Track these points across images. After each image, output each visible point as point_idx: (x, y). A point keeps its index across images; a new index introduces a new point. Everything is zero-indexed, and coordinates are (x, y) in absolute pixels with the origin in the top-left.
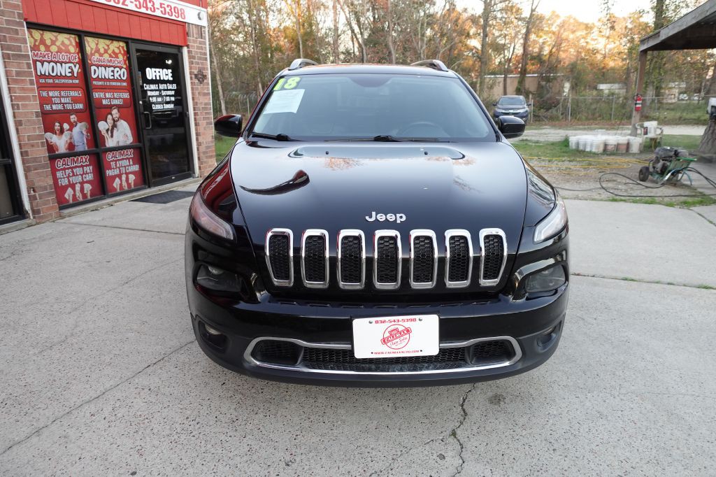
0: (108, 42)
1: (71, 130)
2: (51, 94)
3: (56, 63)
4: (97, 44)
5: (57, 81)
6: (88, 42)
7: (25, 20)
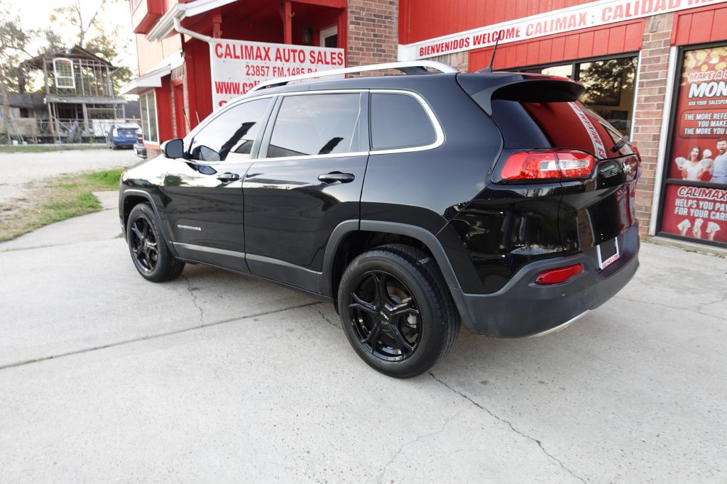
1: (713, 157)
2: (698, 117)
3: (718, 82)
5: (712, 102)
7: (672, 45)
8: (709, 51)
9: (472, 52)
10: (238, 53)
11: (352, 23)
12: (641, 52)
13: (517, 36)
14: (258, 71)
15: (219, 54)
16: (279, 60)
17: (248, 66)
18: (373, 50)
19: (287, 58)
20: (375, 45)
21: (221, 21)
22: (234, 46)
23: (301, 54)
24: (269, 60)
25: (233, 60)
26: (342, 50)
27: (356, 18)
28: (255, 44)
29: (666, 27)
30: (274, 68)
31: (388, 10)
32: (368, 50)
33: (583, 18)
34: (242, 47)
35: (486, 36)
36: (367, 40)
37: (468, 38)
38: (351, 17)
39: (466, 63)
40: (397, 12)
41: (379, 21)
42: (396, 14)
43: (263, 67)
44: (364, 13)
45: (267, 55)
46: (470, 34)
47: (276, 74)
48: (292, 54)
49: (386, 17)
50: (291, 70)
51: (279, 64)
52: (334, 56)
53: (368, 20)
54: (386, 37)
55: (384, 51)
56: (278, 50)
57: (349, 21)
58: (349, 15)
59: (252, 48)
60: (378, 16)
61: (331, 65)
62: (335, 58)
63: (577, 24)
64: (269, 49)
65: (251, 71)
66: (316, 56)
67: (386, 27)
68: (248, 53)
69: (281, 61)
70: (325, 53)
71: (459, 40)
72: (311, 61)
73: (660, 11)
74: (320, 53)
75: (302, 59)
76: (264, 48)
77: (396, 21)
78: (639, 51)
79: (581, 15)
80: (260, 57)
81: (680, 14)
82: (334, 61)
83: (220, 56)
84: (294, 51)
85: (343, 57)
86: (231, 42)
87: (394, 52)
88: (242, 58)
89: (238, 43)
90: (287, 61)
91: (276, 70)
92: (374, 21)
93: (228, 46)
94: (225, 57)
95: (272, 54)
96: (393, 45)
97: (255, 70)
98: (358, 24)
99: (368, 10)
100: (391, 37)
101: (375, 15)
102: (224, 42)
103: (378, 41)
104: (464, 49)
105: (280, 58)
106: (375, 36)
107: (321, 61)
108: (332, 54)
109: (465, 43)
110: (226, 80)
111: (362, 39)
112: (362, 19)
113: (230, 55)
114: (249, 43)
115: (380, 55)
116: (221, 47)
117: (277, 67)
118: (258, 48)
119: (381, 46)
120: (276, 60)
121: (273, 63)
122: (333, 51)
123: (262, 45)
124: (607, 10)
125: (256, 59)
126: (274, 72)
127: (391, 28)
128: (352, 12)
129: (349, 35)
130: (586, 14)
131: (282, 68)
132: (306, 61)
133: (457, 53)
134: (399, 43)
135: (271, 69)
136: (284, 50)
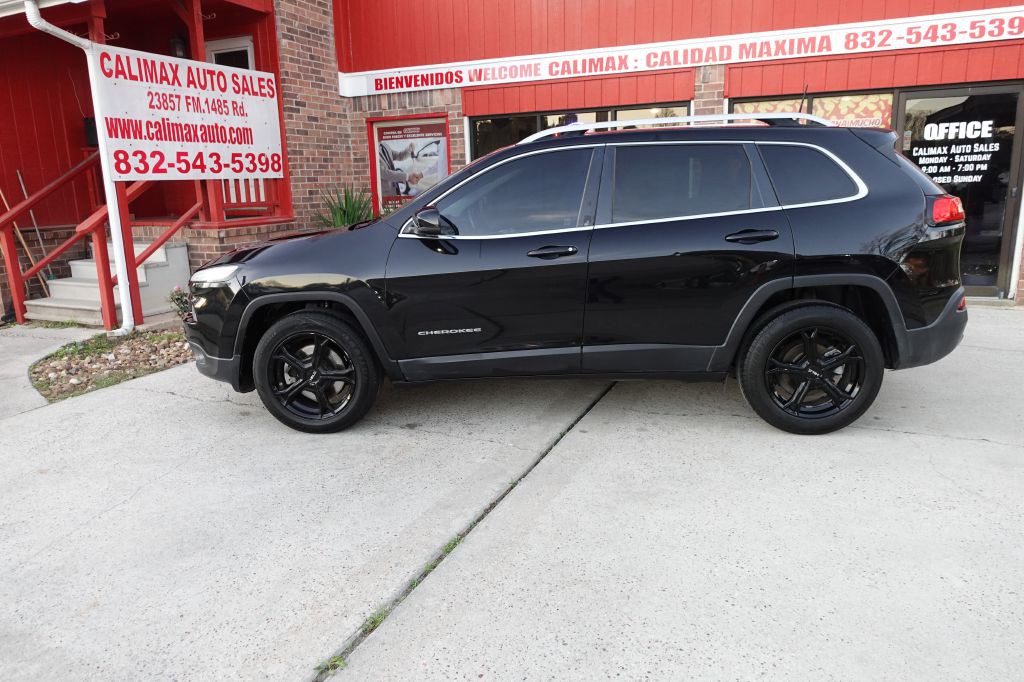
0: (857, 98)
4: (837, 105)
6: (822, 104)
7: (725, 97)
8: (756, 104)
9: (465, 90)
10: (135, 72)
11: (285, 36)
12: (692, 103)
13: (536, 74)
14: (165, 102)
15: (108, 71)
16: (192, 86)
17: (150, 93)
18: (311, 78)
19: (203, 83)
20: (314, 71)
21: (105, 16)
22: (128, 58)
23: (221, 77)
24: (180, 85)
25: (129, 81)
26: (271, 76)
27: (289, 30)
28: (158, 58)
29: (718, 79)
30: (187, 98)
31: (323, 23)
32: (306, 77)
33: (623, 61)
34: (139, 60)
35: (490, 72)
36: (304, 63)
37: (461, 72)
38: (281, 29)
39: (459, 103)
40: (332, 25)
41: (314, 37)
42: (331, 30)
43: (171, 96)
44: (297, 23)
45: (175, 77)
46: (466, 67)
47: (191, 107)
48: (208, 76)
49: (322, 33)
50: (210, 103)
51: (193, 92)
52: (262, 83)
53: (302, 34)
54: (324, 60)
55: (323, 80)
56: (190, 69)
57: (279, 34)
58: (279, 23)
59: (153, 63)
60: (314, 30)
61: (259, 98)
62: (264, 87)
63: (617, 67)
64: (177, 66)
65: (155, 102)
66: (240, 81)
67: (322, 46)
68: (149, 73)
69: (196, 87)
70: (251, 78)
71: (444, 72)
72: (234, 88)
73: (711, 62)
74: (244, 78)
75: (223, 86)
76: (171, 65)
77: (332, 39)
78: (689, 101)
79: (620, 57)
80: (166, 79)
81: (730, 67)
82: (263, 91)
83: (108, 75)
84: (212, 73)
85: (274, 86)
86: (123, 52)
87: (334, 82)
88: (142, 80)
89: (135, 55)
90: (204, 87)
91: (190, 101)
92: (308, 36)
93: (118, 58)
94: (117, 77)
95: (183, 76)
96: (333, 72)
97: (161, 100)
98: (292, 38)
99: (302, 19)
100: (329, 61)
101: (309, 28)
102: (113, 51)
103: (316, 65)
104: (454, 85)
105: (193, 82)
106: (312, 57)
107: (247, 90)
108: (260, 80)
109: (455, 78)
110: (121, 116)
111: (298, 61)
112: (296, 32)
113: (123, 72)
114: (150, 56)
115: (320, 86)
116: (109, 59)
117: (191, 95)
118: (162, 65)
119: (318, 72)
120: (188, 86)
121: (185, 91)
122: (261, 77)
123: (167, 59)
124: (652, 56)
125: (161, 83)
126: (188, 104)
127: (328, 48)
128: (283, 20)
129: (281, 54)
130: (626, 57)
131: (198, 99)
132: (228, 89)
133: (441, 90)
134: (341, 71)
135: (183, 100)
136: (198, 69)
